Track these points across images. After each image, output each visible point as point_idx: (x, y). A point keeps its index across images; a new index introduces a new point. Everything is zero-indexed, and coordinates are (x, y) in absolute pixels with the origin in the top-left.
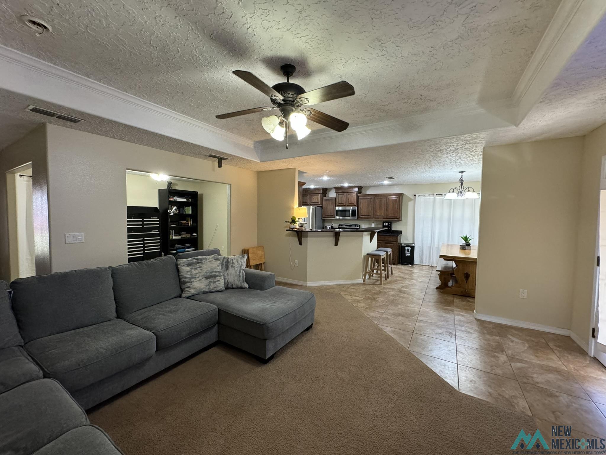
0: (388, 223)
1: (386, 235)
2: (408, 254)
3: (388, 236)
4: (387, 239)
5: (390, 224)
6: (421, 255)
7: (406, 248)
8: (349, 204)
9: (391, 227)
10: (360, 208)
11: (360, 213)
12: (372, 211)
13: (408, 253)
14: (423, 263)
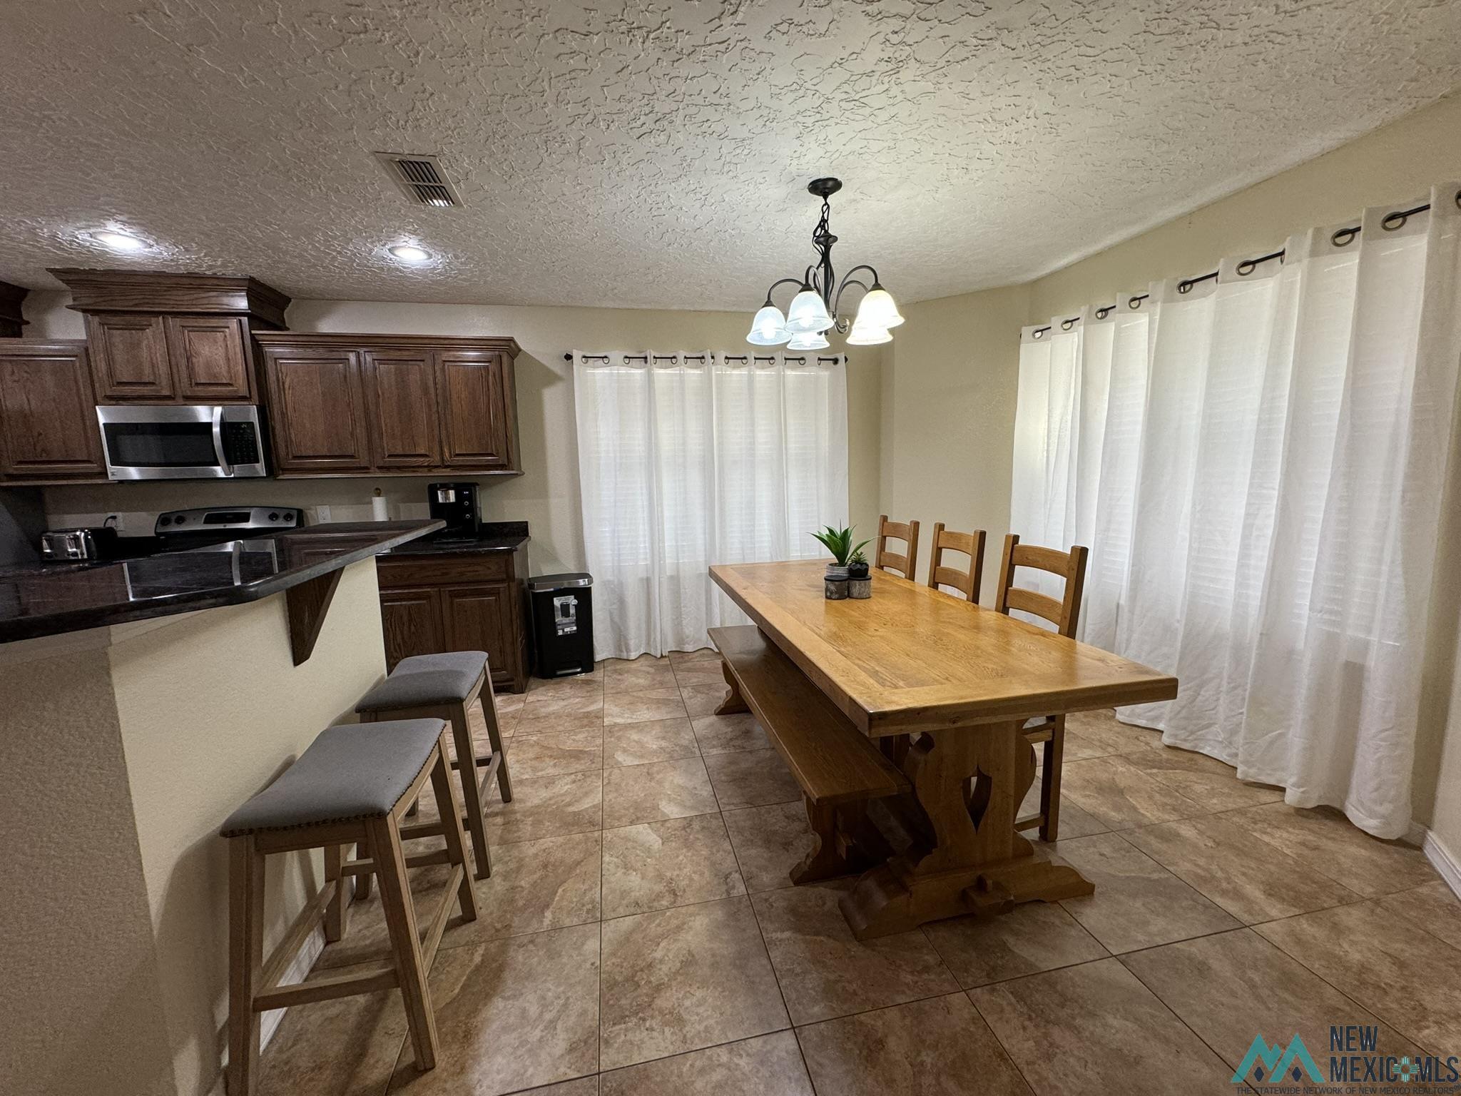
0: (459, 489)
1: (454, 555)
2: (567, 627)
3: (463, 555)
4: (462, 574)
5: (467, 491)
6: (617, 619)
7: (557, 602)
8: (200, 391)
9: (472, 509)
10: (284, 415)
11: (288, 442)
12: (360, 432)
13: (566, 620)
14: (628, 651)
